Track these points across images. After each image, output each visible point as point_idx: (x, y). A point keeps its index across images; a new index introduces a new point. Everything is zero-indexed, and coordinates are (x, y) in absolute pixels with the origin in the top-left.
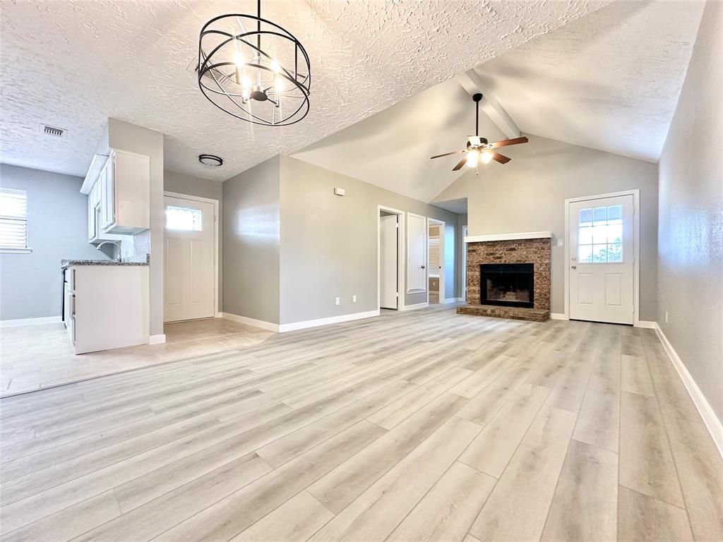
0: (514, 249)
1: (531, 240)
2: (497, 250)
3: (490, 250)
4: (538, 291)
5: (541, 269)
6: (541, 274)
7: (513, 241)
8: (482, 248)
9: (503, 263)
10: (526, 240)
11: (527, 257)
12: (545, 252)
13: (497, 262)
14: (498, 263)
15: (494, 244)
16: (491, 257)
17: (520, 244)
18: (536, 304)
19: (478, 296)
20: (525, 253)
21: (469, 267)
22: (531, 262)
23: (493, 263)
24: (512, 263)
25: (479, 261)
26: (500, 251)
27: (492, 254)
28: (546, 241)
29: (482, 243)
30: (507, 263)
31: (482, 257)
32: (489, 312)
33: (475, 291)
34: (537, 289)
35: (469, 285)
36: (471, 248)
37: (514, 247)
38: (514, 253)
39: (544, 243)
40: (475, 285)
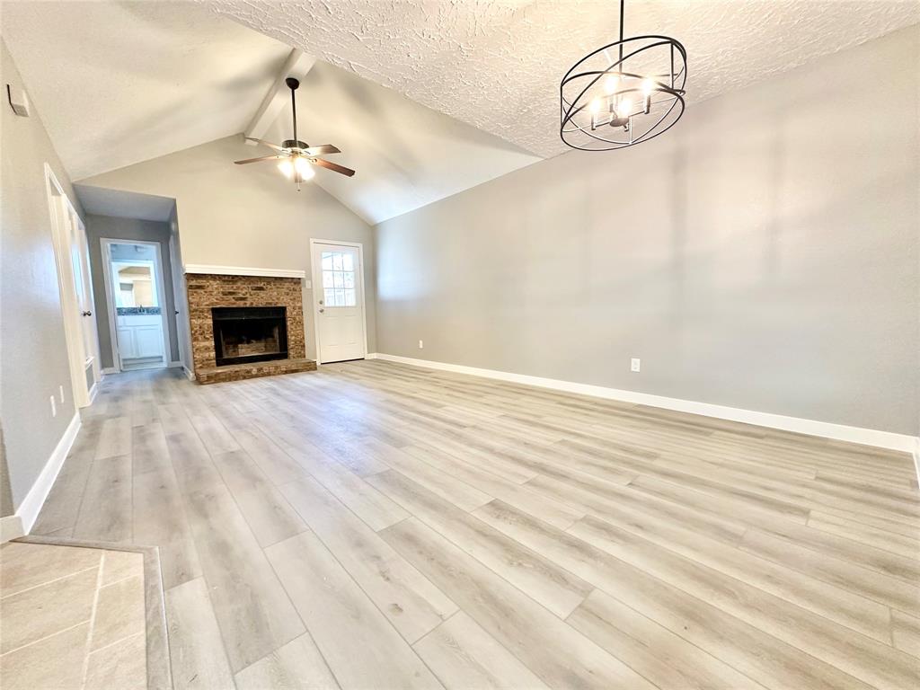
0: (261, 289)
1: (281, 279)
2: (238, 288)
3: (228, 288)
4: (293, 338)
5: (295, 313)
6: (294, 319)
7: (260, 278)
8: (215, 284)
9: (248, 305)
10: (276, 278)
11: (278, 299)
12: (297, 294)
13: (241, 304)
14: (242, 306)
15: (233, 279)
16: (231, 297)
17: (269, 283)
18: (291, 353)
19: (213, 354)
20: (275, 293)
21: (194, 312)
22: (284, 305)
23: (234, 306)
24: (260, 306)
25: (212, 304)
26: (243, 290)
27: (230, 293)
28: (297, 281)
29: (214, 277)
30: (254, 306)
31: (214, 297)
32: (254, 371)
33: (207, 349)
34: (292, 336)
35: (196, 339)
36: (194, 283)
37: (262, 285)
38: (262, 294)
39: (295, 283)
40: (208, 339)
